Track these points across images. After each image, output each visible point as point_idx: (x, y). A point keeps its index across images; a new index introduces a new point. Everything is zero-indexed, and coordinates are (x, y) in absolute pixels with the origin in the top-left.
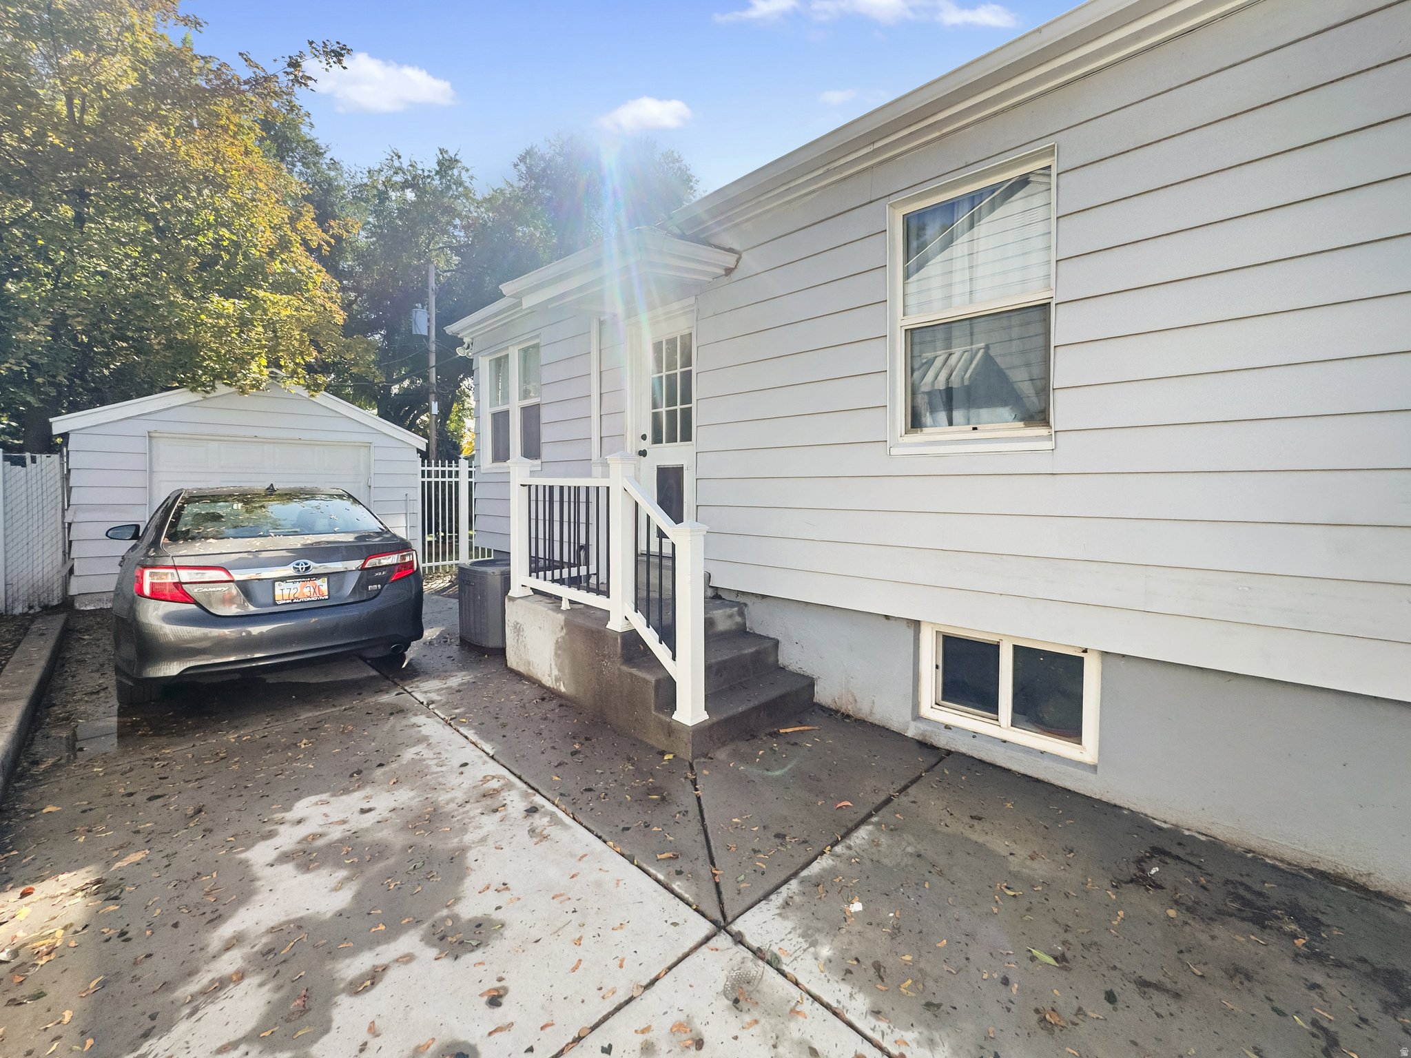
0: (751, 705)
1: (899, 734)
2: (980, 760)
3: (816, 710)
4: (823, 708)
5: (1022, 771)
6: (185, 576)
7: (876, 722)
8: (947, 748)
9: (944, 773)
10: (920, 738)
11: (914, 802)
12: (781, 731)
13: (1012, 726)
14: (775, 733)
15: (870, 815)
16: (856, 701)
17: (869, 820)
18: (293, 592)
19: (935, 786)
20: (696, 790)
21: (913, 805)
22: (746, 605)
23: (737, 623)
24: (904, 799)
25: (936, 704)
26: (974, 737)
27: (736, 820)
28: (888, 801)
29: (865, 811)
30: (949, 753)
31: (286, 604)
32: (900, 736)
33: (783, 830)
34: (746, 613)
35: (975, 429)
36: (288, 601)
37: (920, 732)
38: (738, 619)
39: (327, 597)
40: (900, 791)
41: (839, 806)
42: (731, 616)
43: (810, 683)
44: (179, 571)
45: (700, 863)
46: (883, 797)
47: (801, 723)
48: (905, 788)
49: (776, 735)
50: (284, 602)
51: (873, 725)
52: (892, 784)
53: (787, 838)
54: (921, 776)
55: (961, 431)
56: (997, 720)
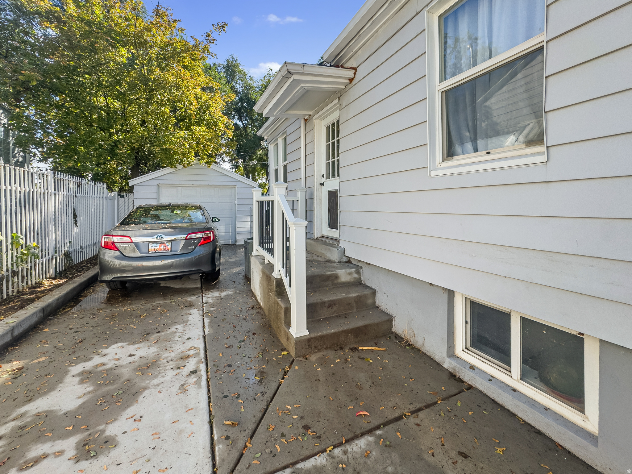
0: (341, 329)
1: (438, 364)
2: (493, 400)
3: (392, 337)
4: (397, 336)
5: (526, 419)
6: (115, 239)
7: (426, 352)
8: (470, 383)
9: (456, 404)
10: (452, 371)
11: (418, 425)
12: (360, 348)
13: (521, 379)
14: (356, 348)
15: (378, 427)
16: (415, 335)
17: (374, 432)
18: (156, 248)
19: (443, 415)
20: (283, 378)
21: (417, 427)
22: (361, 268)
23: (355, 278)
24: (412, 420)
25: (466, 348)
26: (490, 380)
27: (289, 407)
28: (399, 418)
29: (375, 423)
30: (470, 387)
31: (153, 253)
32: (438, 366)
33: (311, 423)
34: (361, 272)
35: (488, 153)
36: (154, 252)
37: (452, 366)
38: (356, 276)
39: (170, 251)
40: (412, 413)
41: (359, 414)
42: (350, 274)
43: (390, 319)
44: (113, 237)
45: (244, 434)
46: (397, 414)
47: (376, 345)
48: (420, 410)
49: (355, 349)
50: (152, 252)
51: (424, 354)
52: (410, 404)
53: (310, 430)
54: (436, 403)
55: (481, 156)
56: (510, 372)
